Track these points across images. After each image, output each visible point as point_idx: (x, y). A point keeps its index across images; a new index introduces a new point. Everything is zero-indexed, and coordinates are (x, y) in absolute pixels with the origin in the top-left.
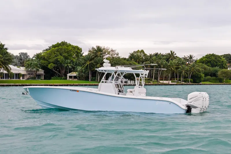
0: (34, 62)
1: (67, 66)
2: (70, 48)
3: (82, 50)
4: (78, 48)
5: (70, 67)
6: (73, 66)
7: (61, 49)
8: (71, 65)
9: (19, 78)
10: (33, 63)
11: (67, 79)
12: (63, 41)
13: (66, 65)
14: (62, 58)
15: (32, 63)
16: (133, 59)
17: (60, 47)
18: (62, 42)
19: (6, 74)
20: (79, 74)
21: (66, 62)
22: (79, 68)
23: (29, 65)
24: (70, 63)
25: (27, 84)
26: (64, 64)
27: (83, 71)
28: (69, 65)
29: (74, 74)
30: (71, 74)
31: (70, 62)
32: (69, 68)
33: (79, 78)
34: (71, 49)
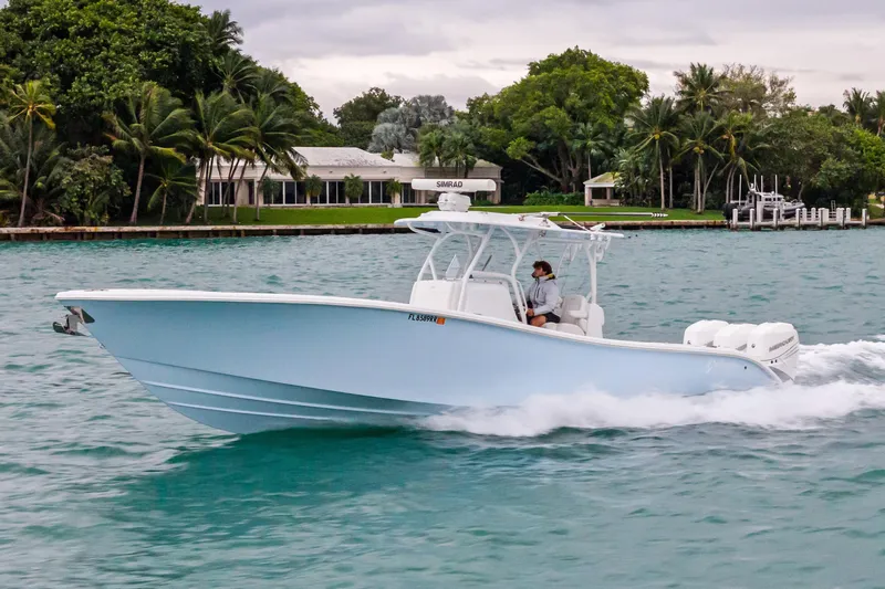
0: (454, 133)
1: (585, 147)
2: (595, 75)
3: (647, 82)
4: (632, 73)
5: (593, 151)
6: (608, 147)
7: (560, 80)
8: (601, 143)
9: (388, 199)
10: (446, 136)
11: (584, 200)
12: (573, 48)
13: (577, 145)
14: (562, 113)
15: (443, 139)
16: (857, 118)
17: (557, 71)
18: (569, 50)
19: (288, 184)
20: (626, 181)
21: (580, 132)
22: (624, 157)
23: (431, 145)
24: (594, 136)
25: (370, 226)
26: (570, 139)
27: (641, 167)
28: (590, 143)
29: (608, 181)
30: (600, 180)
31: (596, 134)
32: (592, 156)
33: (628, 196)
34: (601, 80)
